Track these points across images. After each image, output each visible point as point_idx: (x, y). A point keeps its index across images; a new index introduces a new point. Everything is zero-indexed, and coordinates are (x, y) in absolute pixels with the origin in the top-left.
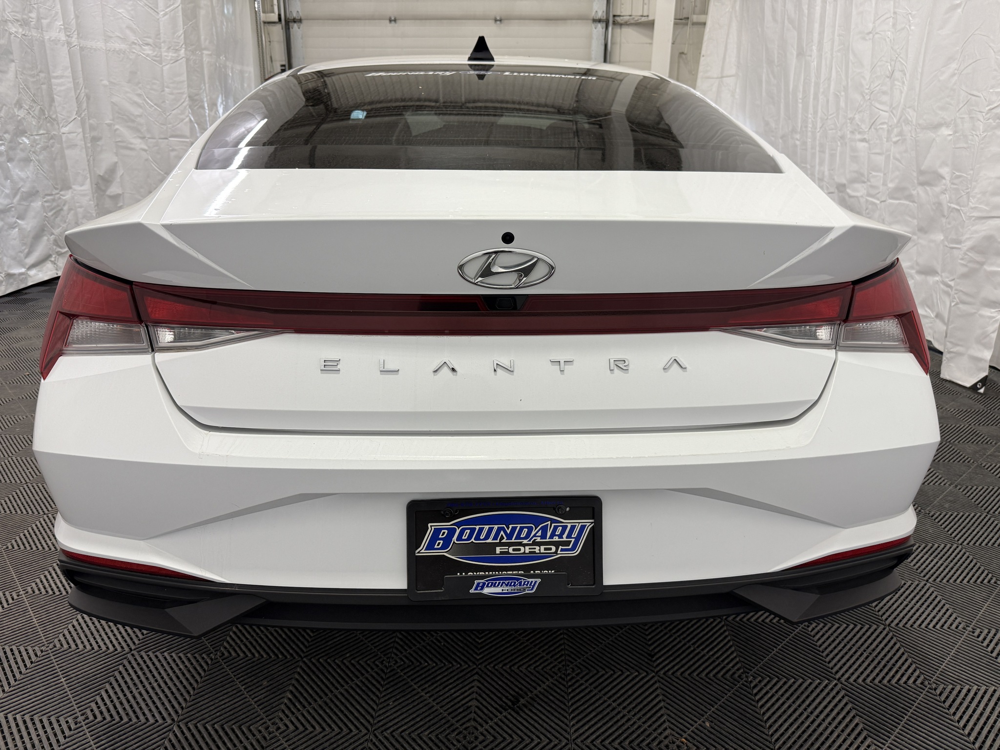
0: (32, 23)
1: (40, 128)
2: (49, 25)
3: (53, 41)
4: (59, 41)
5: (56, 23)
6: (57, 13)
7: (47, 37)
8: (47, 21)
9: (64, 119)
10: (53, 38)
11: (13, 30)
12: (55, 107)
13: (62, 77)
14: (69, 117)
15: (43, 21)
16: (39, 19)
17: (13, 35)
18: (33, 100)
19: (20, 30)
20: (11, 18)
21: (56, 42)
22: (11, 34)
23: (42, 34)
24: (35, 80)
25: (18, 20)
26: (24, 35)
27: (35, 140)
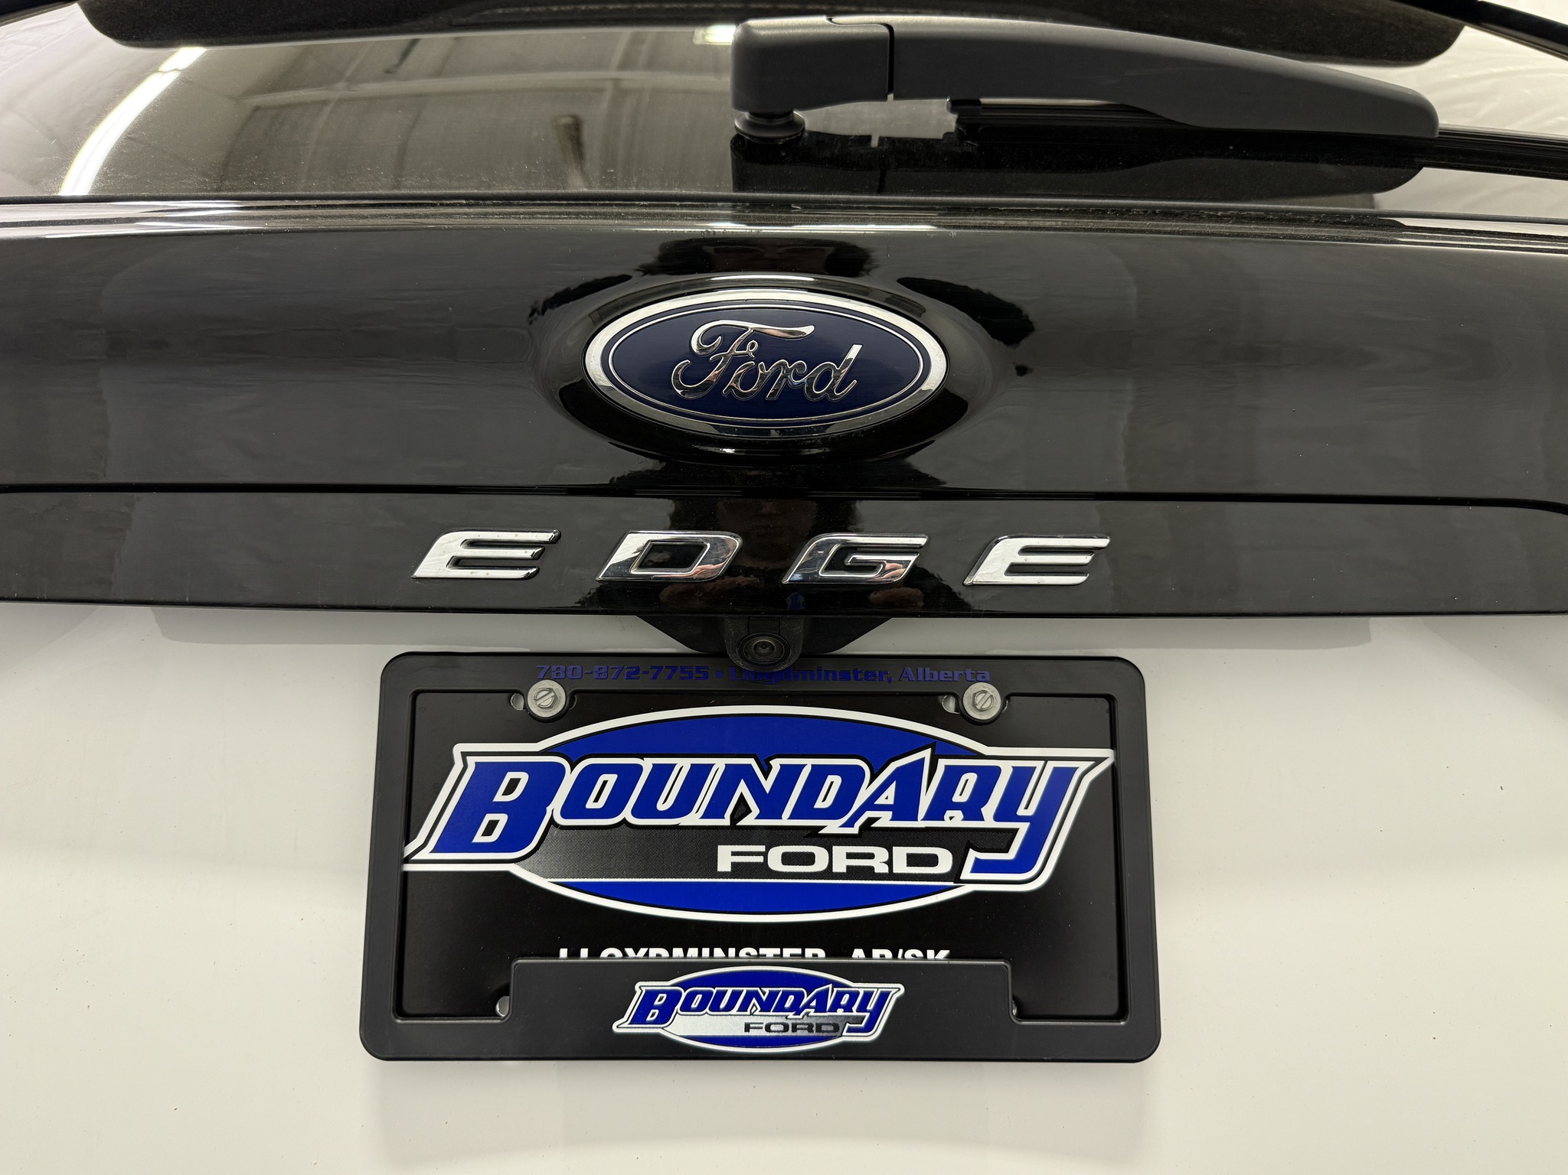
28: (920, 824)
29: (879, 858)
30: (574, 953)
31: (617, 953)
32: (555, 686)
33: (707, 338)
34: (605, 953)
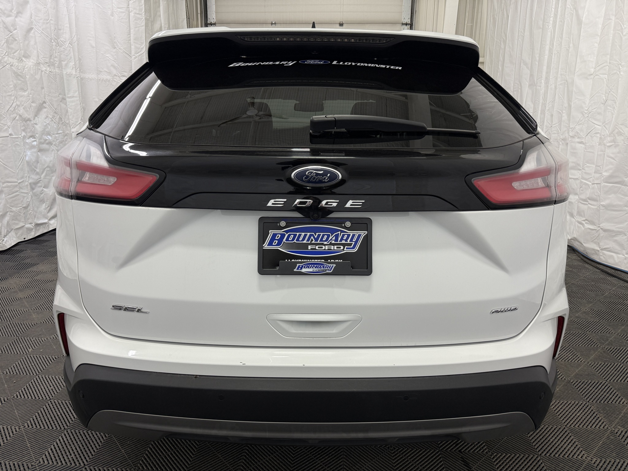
0: (56, 64)
1: (59, 130)
2: (66, 65)
3: (68, 75)
4: (72, 74)
5: (71, 63)
6: (71, 58)
7: (65, 73)
8: (66, 62)
9: (73, 123)
10: (68, 73)
11: (44, 69)
12: (68, 116)
13: (73, 97)
14: (77, 122)
15: (63, 62)
16: (60, 61)
17: (44, 72)
18: (55, 112)
19: (48, 69)
20: (43, 62)
21: (70, 75)
22: (42, 71)
23: (62, 71)
24: (57, 99)
25: (47, 63)
26: (51, 72)
27: (56, 137)
28: (338, 242)
29: (332, 247)
30: (288, 260)
31: (294, 260)
32: (284, 222)
33: (308, 173)
34: (292, 260)
